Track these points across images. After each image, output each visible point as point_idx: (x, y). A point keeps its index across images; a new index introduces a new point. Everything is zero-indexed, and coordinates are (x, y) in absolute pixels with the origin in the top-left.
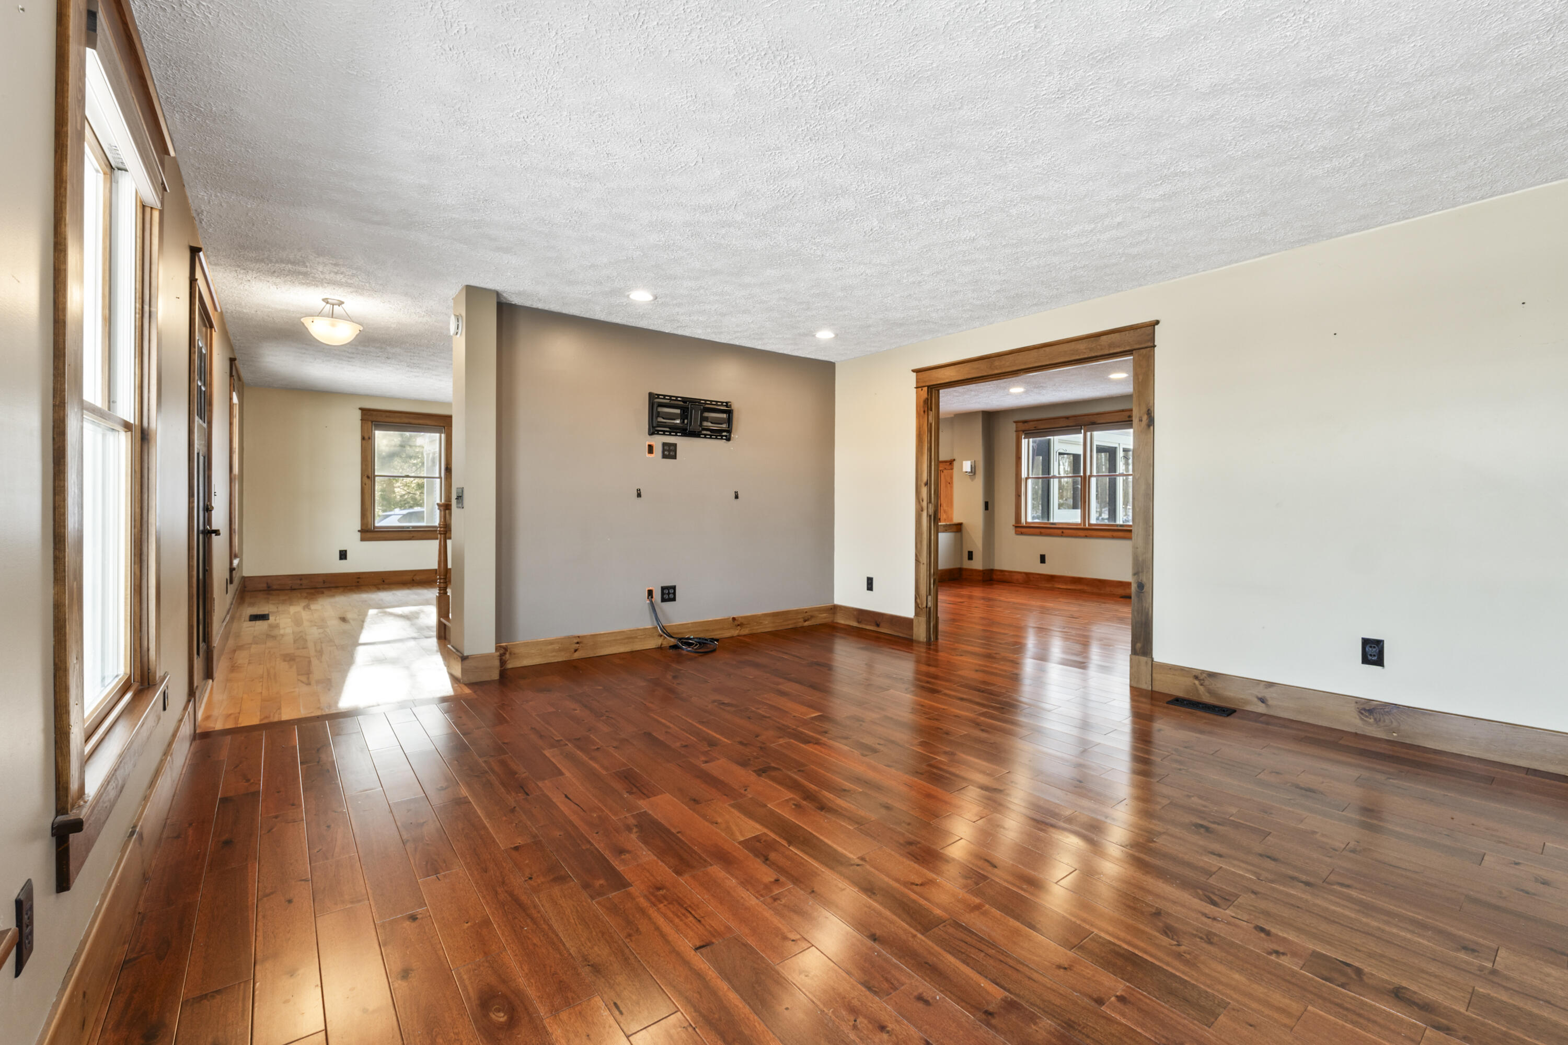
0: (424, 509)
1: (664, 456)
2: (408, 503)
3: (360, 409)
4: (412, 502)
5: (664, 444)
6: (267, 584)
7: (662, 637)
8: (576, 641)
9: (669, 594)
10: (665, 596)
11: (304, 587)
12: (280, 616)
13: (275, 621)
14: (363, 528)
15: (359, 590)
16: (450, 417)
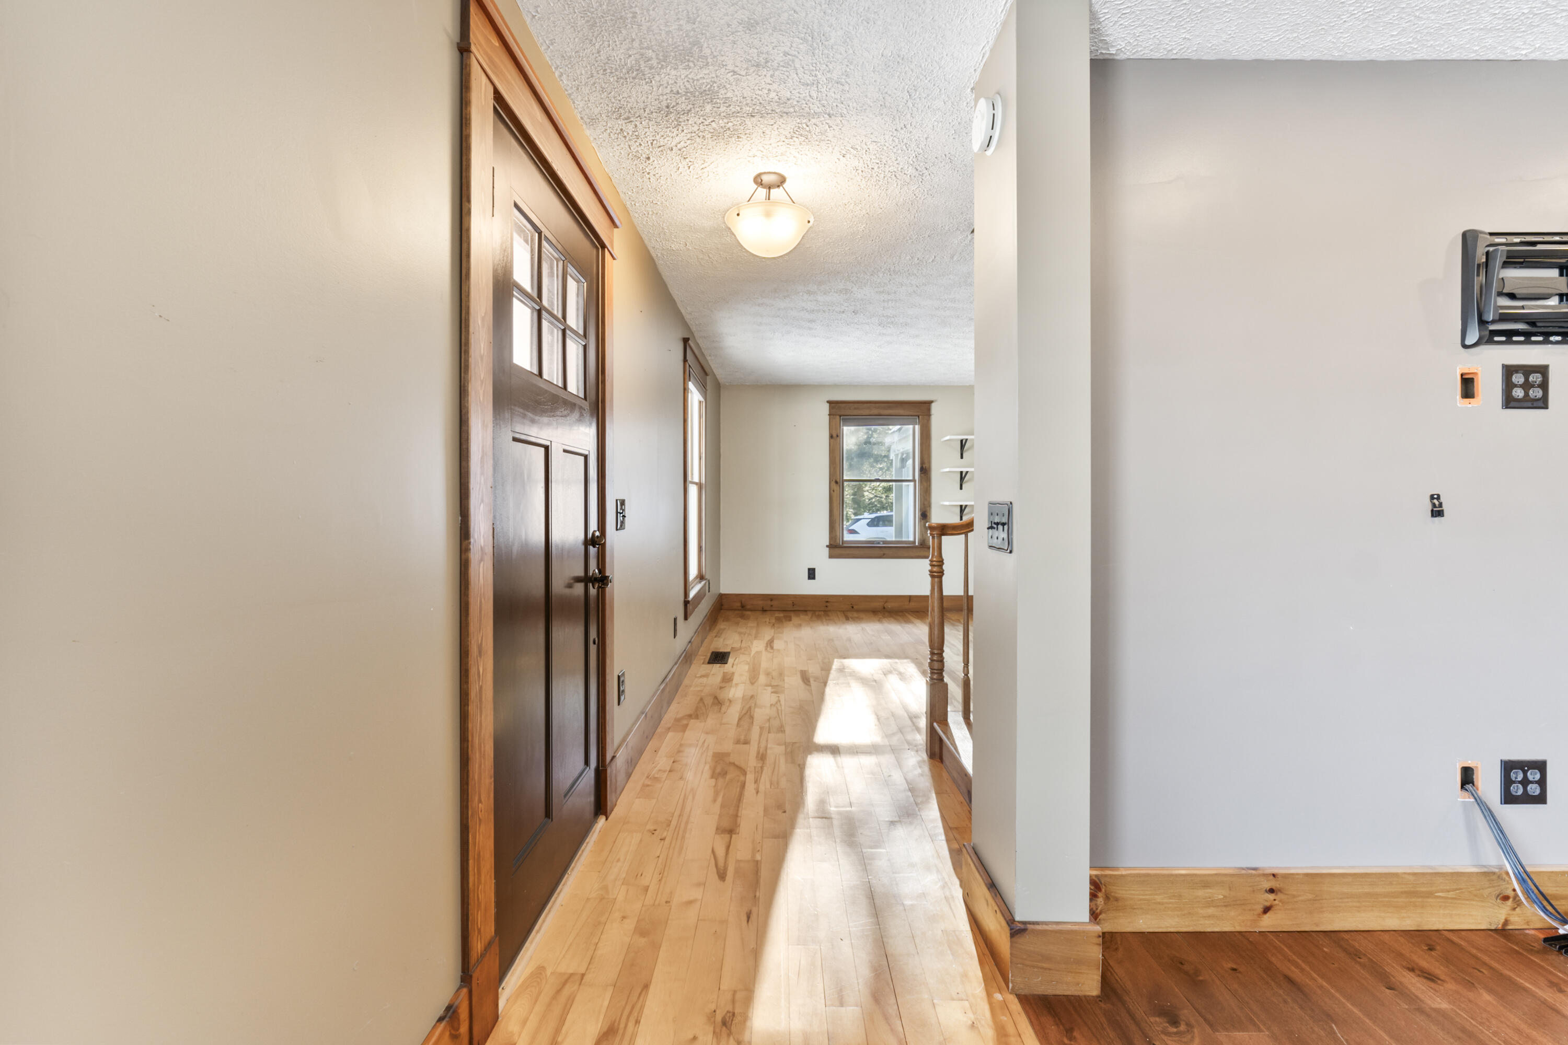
0: (893, 513)
1: (1509, 402)
2: (876, 506)
3: (828, 402)
4: (879, 505)
5: (1509, 371)
6: (741, 603)
7: (1510, 902)
8: (1267, 885)
9: (1525, 782)
10: (1513, 788)
11: (774, 609)
12: (741, 655)
13: (732, 667)
14: (832, 543)
15: (827, 618)
16: (929, 403)
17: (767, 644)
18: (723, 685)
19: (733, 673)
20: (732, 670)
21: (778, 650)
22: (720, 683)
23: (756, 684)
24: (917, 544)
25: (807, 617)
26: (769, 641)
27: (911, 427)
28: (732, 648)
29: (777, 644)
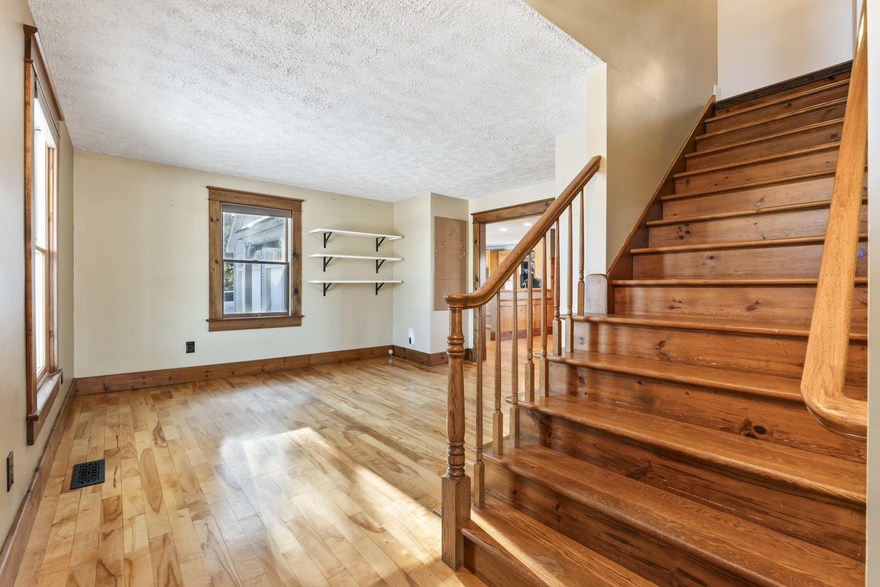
3: (208, 187)
6: (104, 385)
11: (147, 386)
12: (123, 461)
13: (115, 486)
14: (212, 317)
15: (212, 388)
16: (300, 201)
17: (154, 434)
18: (107, 528)
19: (119, 498)
20: (117, 491)
21: (173, 441)
22: (101, 526)
23: (162, 510)
24: (290, 315)
25: (188, 390)
26: (155, 430)
27: (284, 219)
28: (105, 452)
29: (169, 433)
